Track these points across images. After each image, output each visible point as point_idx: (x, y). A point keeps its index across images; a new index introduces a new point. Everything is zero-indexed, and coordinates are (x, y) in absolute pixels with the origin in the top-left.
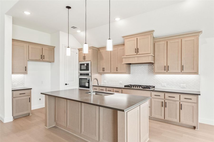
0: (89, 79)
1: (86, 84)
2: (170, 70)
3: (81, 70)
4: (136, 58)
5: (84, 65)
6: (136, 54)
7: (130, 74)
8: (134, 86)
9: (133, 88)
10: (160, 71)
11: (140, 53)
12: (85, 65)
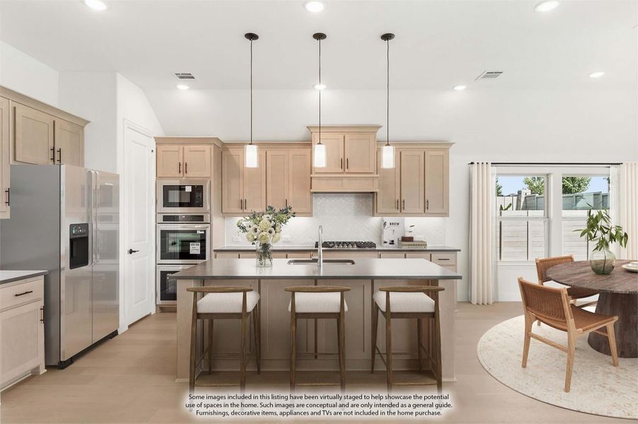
0: (205, 231)
1: (191, 248)
2: (407, 209)
3: (167, 203)
4: (345, 181)
5: (184, 189)
6: (341, 171)
7: (312, 216)
8: (339, 244)
9: (336, 247)
10: (388, 211)
11: (352, 169)
12: (188, 189)
